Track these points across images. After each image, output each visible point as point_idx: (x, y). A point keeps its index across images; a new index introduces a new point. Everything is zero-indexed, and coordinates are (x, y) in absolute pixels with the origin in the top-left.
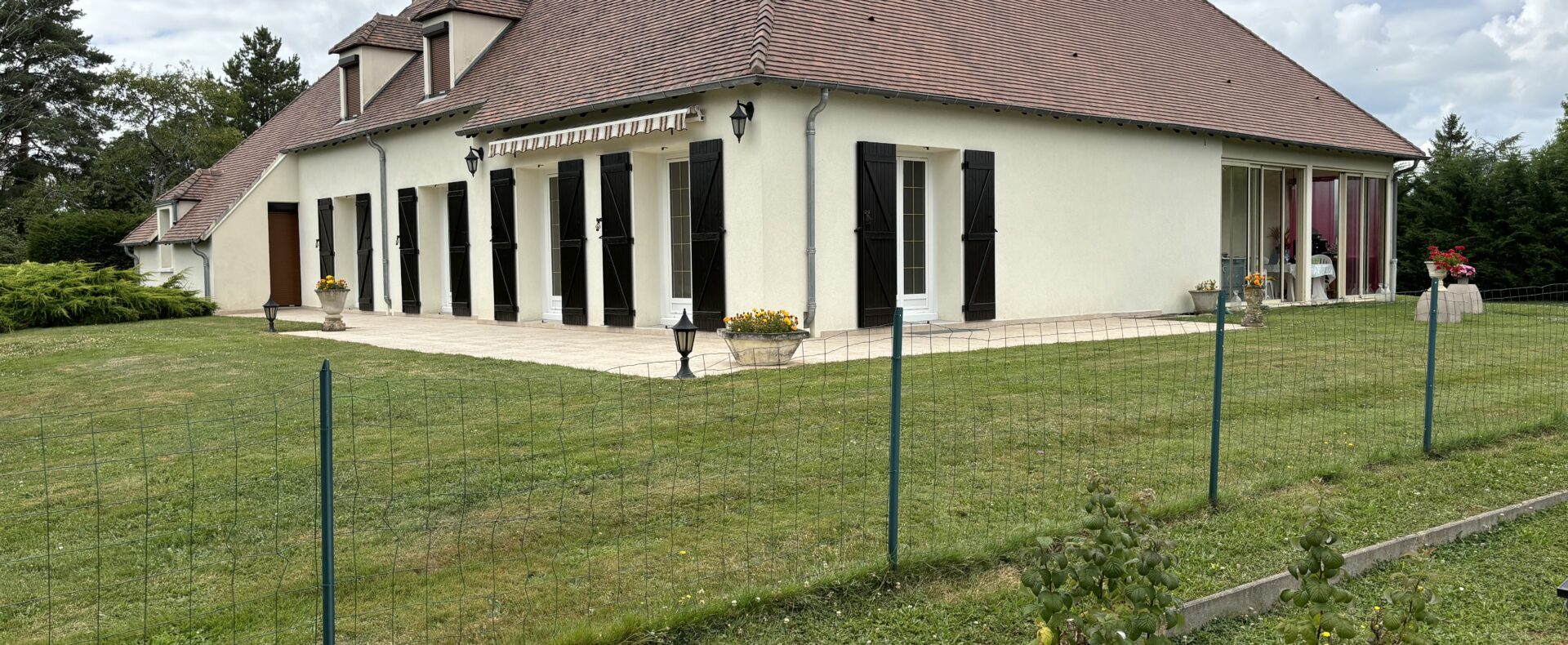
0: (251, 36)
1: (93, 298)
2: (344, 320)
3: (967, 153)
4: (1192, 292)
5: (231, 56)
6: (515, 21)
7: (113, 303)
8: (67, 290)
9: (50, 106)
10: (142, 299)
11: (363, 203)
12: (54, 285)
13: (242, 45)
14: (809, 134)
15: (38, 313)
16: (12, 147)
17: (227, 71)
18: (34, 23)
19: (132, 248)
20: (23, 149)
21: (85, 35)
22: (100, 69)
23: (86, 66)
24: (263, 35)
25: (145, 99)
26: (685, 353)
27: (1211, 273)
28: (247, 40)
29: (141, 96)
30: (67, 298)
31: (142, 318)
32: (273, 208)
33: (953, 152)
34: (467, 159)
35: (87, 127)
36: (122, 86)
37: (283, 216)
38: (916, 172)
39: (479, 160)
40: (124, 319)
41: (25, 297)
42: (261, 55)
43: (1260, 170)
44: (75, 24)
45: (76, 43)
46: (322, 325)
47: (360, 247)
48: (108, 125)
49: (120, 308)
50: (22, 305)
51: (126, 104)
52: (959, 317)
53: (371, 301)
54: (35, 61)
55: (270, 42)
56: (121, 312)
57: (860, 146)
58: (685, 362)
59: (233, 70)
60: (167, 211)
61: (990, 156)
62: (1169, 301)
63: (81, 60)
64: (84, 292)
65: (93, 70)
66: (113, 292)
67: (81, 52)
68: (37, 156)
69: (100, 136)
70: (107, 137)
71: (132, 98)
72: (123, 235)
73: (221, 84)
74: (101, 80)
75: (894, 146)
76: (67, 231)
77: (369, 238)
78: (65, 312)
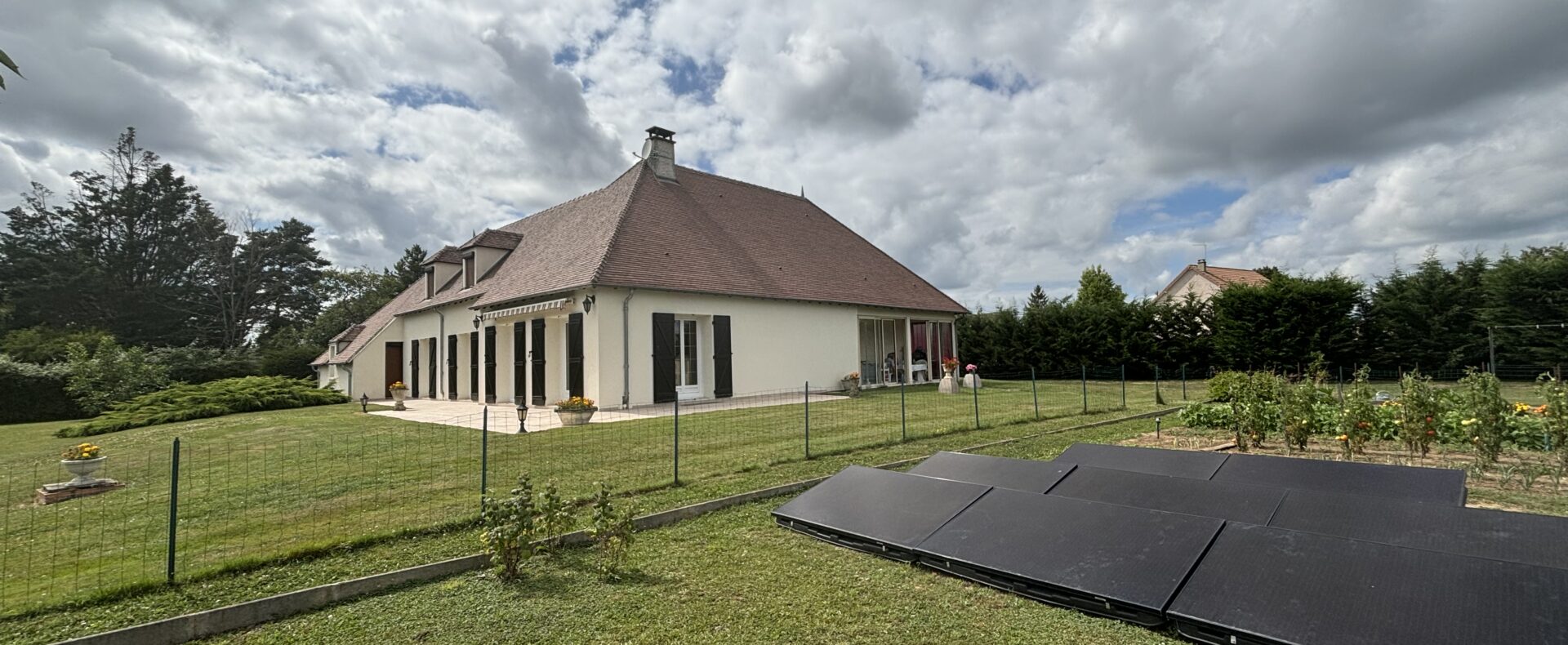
0: (410, 249)
1: (277, 396)
2: (405, 405)
3: (715, 316)
4: (842, 381)
5: (399, 260)
6: (511, 251)
7: (288, 398)
8: (263, 392)
9: (294, 288)
10: (305, 395)
11: (433, 341)
12: (255, 390)
13: (405, 254)
14: (625, 310)
15: (244, 405)
16: (271, 310)
17: (396, 268)
18: (286, 245)
19: (316, 367)
20: (277, 312)
21: (316, 250)
22: (325, 268)
23: (316, 267)
24: (417, 249)
25: (343, 285)
26: (522, 420)
27: (855, 369)
28: (408, 251)
29: (341, 284)
30: (263, 396)
31: (305, 405)
32: (389, 345)
33: (709, 316)
34: (474, 321)
35: (315, 299)
36: (331, 278)
37: (394, 350)
38: (691, 327)
39: (481, 322)
40: (294, 406)
41: (237, 396)
42: (415, 259)
43: (881, 321)
44: (311, 245)
45: (311, 255)
46: (393, 407)
47: (430, 365)
48: (326, 299)
49: (291, 400)
50: (235, 400)
51: (332, 288)
52: (712, 396)
53: (435, 393)
54: (285, 265)
55: (420, 252)
56: (292, 403)
57: (655, 315)
58: (522, 424)
59: (400, 267)
60: (333, 347)
61: (728, 318)
62: (829, 383)
63: (313, 264)
64: (273, 393)
65: (319, 269)
66: (289, 392)
67: (313, 260)
68: (285, 315)
69: (321, 304)
70: (326, 304)
71: (337, 284)
72: (313, 359)
73: (392, 275)
74: (321, 275)
75: (673, 315)
76: (284, 358)
77: (435, 361)
78: (259, 403)
